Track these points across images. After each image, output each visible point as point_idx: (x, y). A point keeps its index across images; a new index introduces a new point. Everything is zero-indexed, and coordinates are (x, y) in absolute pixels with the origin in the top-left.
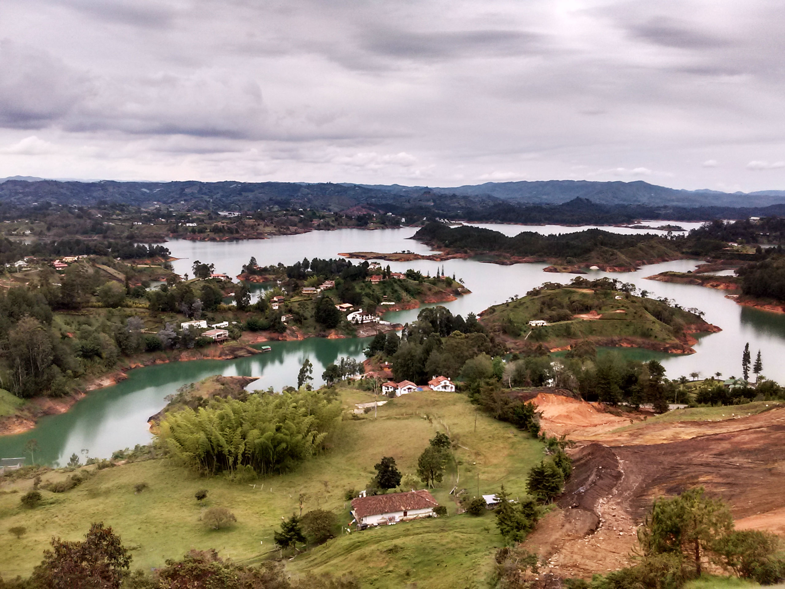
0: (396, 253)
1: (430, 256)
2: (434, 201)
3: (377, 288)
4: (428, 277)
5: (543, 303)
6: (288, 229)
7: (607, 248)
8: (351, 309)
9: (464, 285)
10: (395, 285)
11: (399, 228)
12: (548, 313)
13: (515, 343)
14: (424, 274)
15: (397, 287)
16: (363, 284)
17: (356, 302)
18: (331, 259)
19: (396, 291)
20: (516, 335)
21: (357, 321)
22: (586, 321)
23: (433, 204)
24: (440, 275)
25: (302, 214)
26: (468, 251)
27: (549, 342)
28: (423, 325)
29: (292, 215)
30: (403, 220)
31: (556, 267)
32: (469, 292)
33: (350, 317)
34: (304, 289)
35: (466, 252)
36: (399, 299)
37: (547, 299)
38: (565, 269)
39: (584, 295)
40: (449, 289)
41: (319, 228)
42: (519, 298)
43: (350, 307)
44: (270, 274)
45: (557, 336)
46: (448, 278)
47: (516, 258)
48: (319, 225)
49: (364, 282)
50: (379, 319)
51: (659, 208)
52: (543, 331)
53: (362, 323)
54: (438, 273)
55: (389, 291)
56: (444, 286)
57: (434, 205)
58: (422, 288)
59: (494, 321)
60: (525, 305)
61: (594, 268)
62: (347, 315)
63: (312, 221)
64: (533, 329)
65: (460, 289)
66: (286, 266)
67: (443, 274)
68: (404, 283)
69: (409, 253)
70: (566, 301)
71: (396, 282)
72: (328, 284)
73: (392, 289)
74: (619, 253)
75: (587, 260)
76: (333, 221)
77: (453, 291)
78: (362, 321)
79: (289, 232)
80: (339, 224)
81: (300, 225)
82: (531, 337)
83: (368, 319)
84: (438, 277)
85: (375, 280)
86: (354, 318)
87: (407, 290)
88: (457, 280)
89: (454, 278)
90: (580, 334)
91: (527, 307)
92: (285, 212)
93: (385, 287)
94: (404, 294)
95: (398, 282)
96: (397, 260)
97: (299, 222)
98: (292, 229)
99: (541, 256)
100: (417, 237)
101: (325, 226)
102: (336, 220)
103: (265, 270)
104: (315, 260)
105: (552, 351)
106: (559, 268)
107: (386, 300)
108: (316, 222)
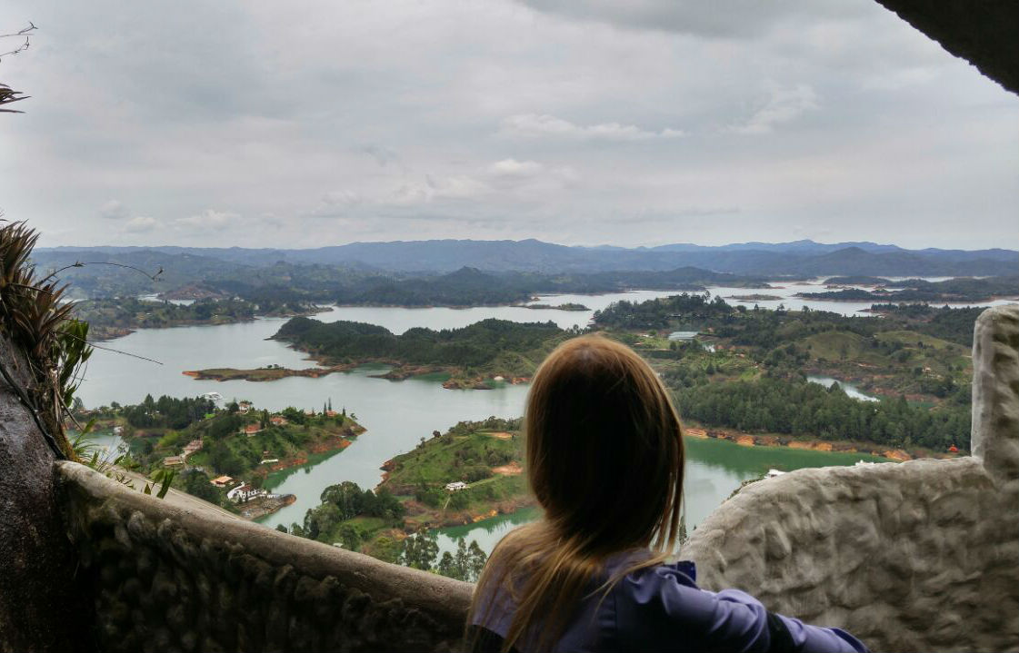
0: (261, 369)
1: (304, 371)
2: (291, 275)
3: (254, 443)
4: (313, 415)
5: (457, 455)
6: (104, 331)
7: (510, 353)
8: (232, 483)
9: (356, 421)
10: (277, 435)
11: (252, 320)
12: (467, 469)
13: (434, 514)
14: (308, 412)
15: (279, 439)
16: (237, 440)
17: (235, 472)
18: (186, 399)
19: (279, 444)
20: (433, 503)
21: (240, 499)
22: (507, 477)
23: (289, 278)
24: (328, 411)
25: (119, 304)
26: (351, 360)
27: (471, 509)
28: (330, 509)
29: (105, 307)
30: (257, 307)
31: (456, 381)
32: (362, 430)
33: (230, 495)
34: (167, 459)
35: (347, 362)
36: (283, 454)
37: (460, 449)
38: (467, 383)
39: (501, 442)
40: (339, 429)
41: (145, 325)
42: (426, 440)
43: (230, 481)
45: (479, 500)
46: (337, 416)
47: (408, 368)
48: (145, 322)
49: (237, 436)
50: (265, 492)
51: (556, 277)
52: (463, 496)
53: (247, 501)
54: (325, 409)
55: (269, 445)
56: (333, 425)
57: (291, 281)
58: (310, 435)
59: (404, 482)
60: (437, 458)
61: (499, 378)
62: (227, 493)
63: (135, 316)
64: (451, 496)
65: (352, 428)
66: (122, 406)
67: (330, 409)
68: (286, 430)
69: (277, 368)
70: (482, 452)
71: (277, 432)
72: (194, 446)
73: (274, 442)
74: (524, 359)
75: (490, 369)
76: (163, 315)
77: (345, 431)
78: (247, 498)
79: (107, 336)
80: (172, 318)
81: (119, 322)
82: (451, 506)
83: (253, 494)
84: (326, 414)
85: (251, 432)
86: (235, 495)
87: (291, 439)
88: (348, 415)
89: (344, 414)
90: (503, 495)
91: (440, 461)
92: (94, 303)
93: (265, 439)
94: (289, 447)
95: (280, 431)
97: (118, 318)
98: (111, 330)
99: (437, 364)
100: (281, 336)
101: (154, 322)
102: (168, 312)
103: (95, 414)
104: (163, 399)
105: (475, 520)
106: (461, 382)
107: (267, 458)
108: (141, 317)
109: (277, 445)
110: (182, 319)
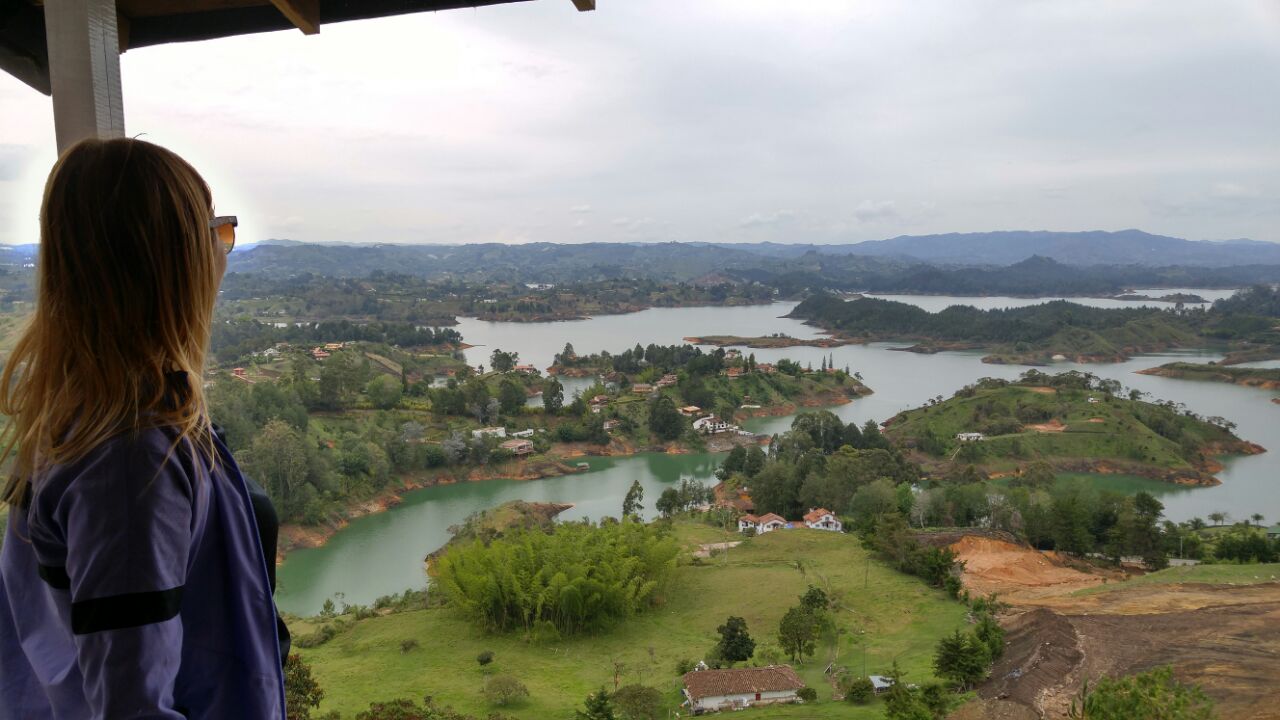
0: (765, 337)
1: (813, 341)
2: (822, 265)
3: (735, 386)
4: (810, 370)
5: (979, 408)
6: (617, 306)
7: (1078, 329)
8: (698, 414)
9: (862, 381)
10: (761, 381)
11: (769, 302)
12: (986, 422)
13: (936, 465)
14: (804, 366)
15: (763, 384)
16: (716, 380)
17: (705, 404)
18: (673, 346)
19: (763, 389)
20: (938, 452)
21: (707, 430)
22: (1043, 434)
23: (819, 268)
24: (827, 368)
25: (637, 285)
26: (870, 334)
27: (988, 464)
28: (800, 436)
29: (622, 287)
30: (777, 291)
31: (1000, 356)
32: (868, 392)
33: (697, 425)
34: (636, 385)
35: (866, 336)
36: (766, 401)
37: (985, 402)
38: (1014, 359)
39: (1041, 397)
40: (840, 388)
41: (658, 304)
42: (943, 400)
43: (697, 411)
44: (591, 366)
45: (1000, 456)
46: (839, 372)
47: (941, 344)
48: (658, 300)
49: (717, 377)
50: (737, 427)
51: (1163, 269)
52: (979, 448)
53: (714, 434)
54: (824, 365)
55: (752, 390)
56: (833, 382)
57: (820, 271)
58: (801, 386)
59: (905, 434)
60: (951, 411)
61: (1058, 357)
62: (693, 422)
63: (649, 294)
64: (962, 446)
65: (856, 388)
66: (612, 354)
67: (831, 366)
68: (773, 378)
69: (783, 337)
70: (1013, 405)
71: (762, 378)
72: (668, 379)
73: (757, 387)
74: (1096, 336)
75: (1047, 346)
76: (678, 295)
77: (846, 390)
78: (714, 430)
79: (618, 310)
80: (686, 299)
81: (633, 300)
82: (960, 456)
83: (722, 428)
84: (824, 370)
85: (733, 374)
86: (702, 426)
87: (778, 388)
88: (852, 374)
89: (847, 373)
90: (1033, 452)
91: (955, 414)
92: (612, 283)
93: (747, 383)
94: (774, 395)
95: (766, 378)
96: (766, 347)
97: (632, 296)
98: (623, 306)
99: (978, 340)
100: (795, 315)
101: (667, 300)
102: (682, 292)
103: (585, 360)
104: (651, 347)
105: (991, 477)
106: (1005, 357)
107: (747, 402)
108: (655, 296)
109: (761, 390)
110: (696, 300)
